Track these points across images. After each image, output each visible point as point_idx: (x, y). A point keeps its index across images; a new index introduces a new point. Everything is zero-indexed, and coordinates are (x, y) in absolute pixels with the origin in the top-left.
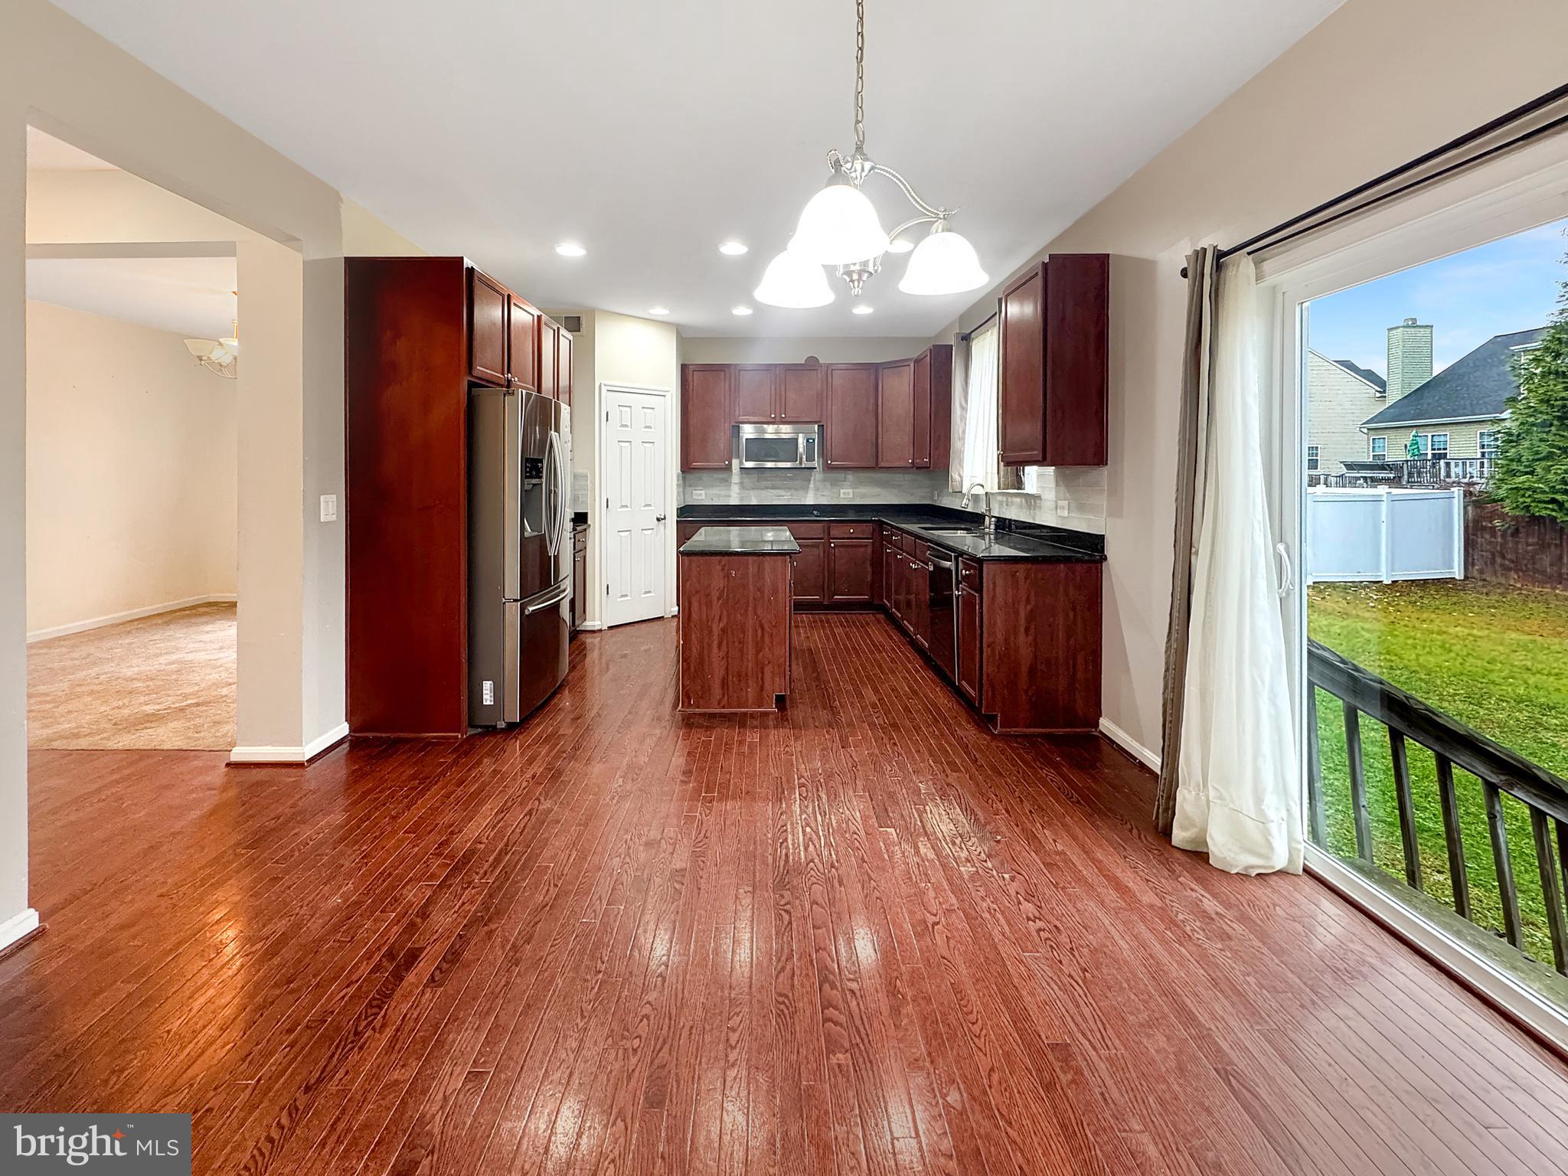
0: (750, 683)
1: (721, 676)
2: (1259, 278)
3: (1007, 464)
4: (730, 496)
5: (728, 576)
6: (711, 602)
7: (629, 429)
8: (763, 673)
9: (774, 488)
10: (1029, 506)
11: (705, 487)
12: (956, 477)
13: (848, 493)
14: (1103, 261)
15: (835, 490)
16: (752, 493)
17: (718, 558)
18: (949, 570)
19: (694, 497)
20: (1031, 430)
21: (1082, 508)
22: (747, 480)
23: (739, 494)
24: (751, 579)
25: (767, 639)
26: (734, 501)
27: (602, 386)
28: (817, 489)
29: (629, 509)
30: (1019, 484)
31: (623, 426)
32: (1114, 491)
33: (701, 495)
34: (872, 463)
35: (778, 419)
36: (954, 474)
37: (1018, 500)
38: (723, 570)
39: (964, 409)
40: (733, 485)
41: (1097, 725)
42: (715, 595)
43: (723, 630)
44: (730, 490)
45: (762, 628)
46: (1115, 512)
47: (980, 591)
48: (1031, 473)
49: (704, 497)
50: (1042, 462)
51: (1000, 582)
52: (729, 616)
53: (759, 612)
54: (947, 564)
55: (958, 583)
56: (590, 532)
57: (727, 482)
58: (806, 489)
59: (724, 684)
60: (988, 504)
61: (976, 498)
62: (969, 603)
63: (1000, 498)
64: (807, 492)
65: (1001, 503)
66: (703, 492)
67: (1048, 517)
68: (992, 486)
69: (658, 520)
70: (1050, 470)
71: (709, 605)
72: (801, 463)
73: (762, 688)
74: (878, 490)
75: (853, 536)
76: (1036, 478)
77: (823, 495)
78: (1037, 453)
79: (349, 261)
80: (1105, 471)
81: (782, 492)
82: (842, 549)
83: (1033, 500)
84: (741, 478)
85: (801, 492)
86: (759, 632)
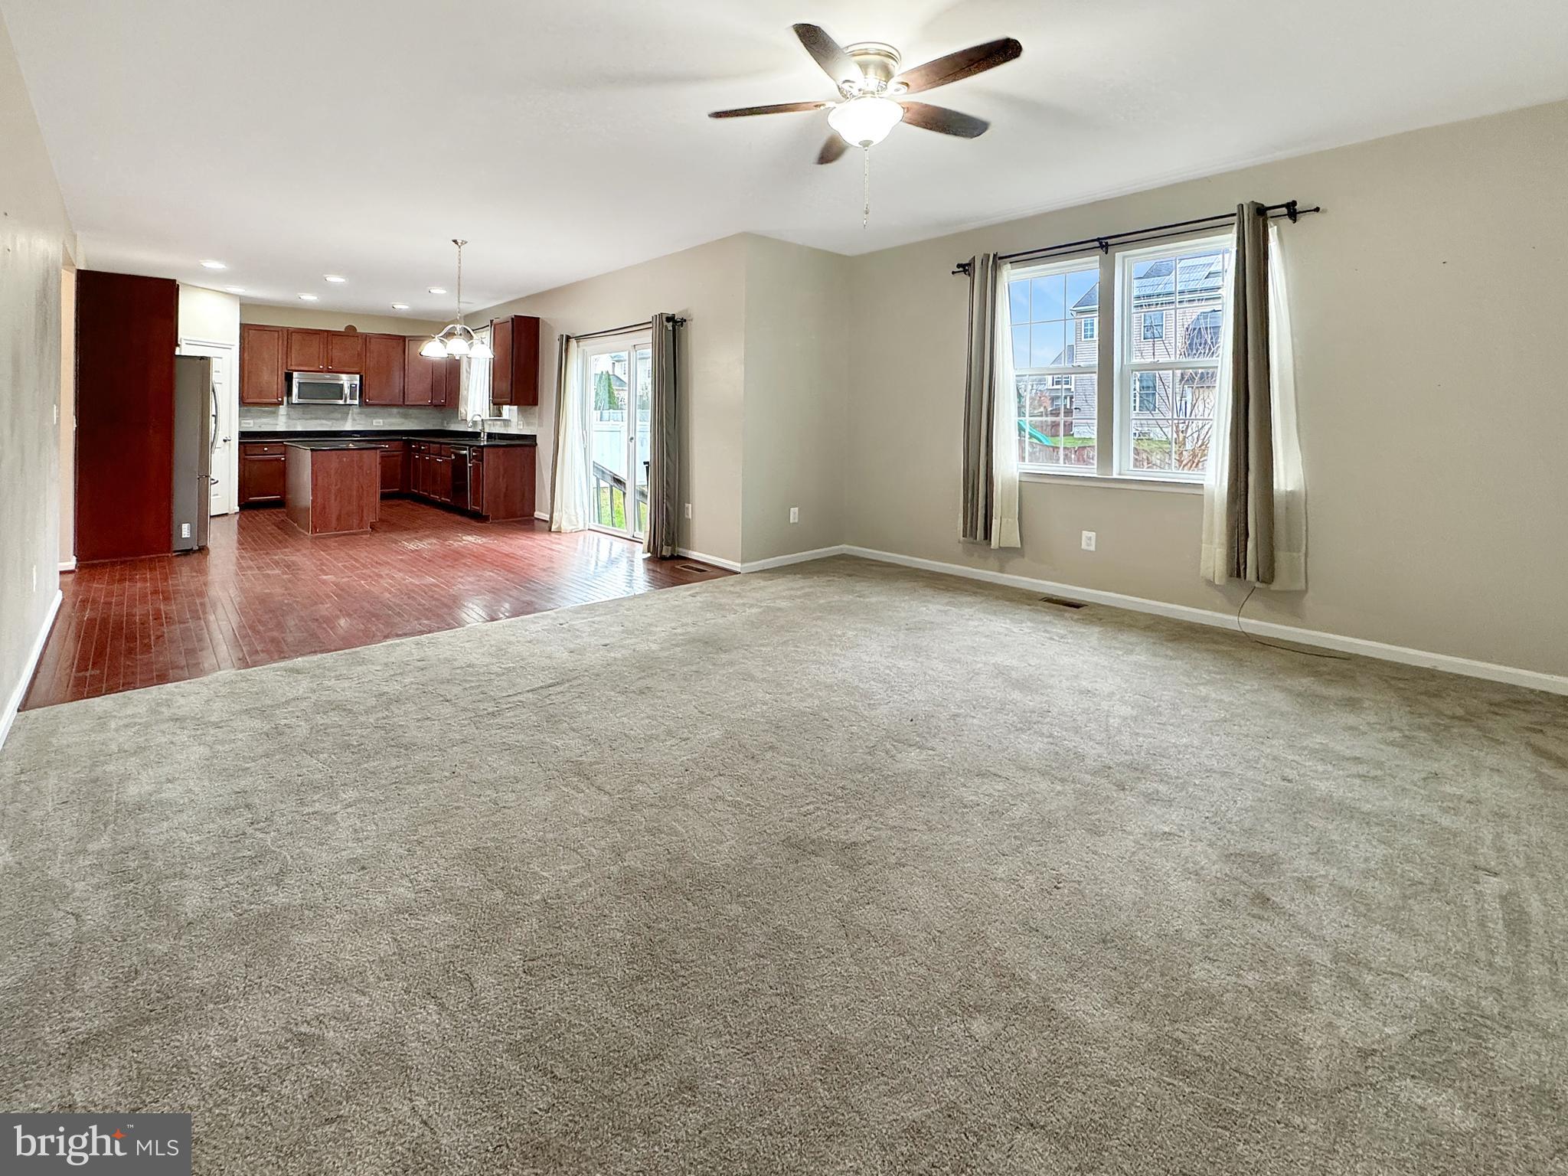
0: (355, 517)
1: (337, 514)
2: (578, 346)
3: (494, 404)
4: (277, 424)
5: (341, 461)
6: (330, 475)
8: (362, 511)
9: (316, 419)
10: (505, 426)
11: (253, 418)
12: (463, 411)
13: (380, 423)
14: (537, 320)
15: (370, 421)
16: (298, 422)
18: (466, 455)
20: (505, 386)
21: (528, 424)
22: (291, 413)
23: (286, 423)
24: (355, 462)
25: (365, 492)
26: (282, 428)
28: (354, 420)
30: (500, 415)
32: (540, 417)
34: (401, 403)
35: (325, 369)
36: (462, 409)
37: (499, 423)
38: (338, 458)
39: (469, 373)
40: (279, 416)
41: (533, 515)
42: (333, 472)
43: (338, 490)
44: (277, 420)
45: (362, 488)
46: (541, 425)
47: (482, 461)
48: (506, 409)
49: (252, 425)
50: (511, 404)
51: (491, 457)
52: (342, 482)
53: (361, 479)
54: (465, 452)
55: (470, 460)
57: (277, 414)
58: (345, 419)
59: (339, 519)
60: (483, 425)
61: (475, 423)
62: (476, 468)
63: (489, 422)
64: (346, 422)
65: (490, 425)
66: (251, 421)
67: (513, 430)
68: (486, 416)
69: (225, 441)
70: (515, 408)
71: (329, 477)
72: (345, 401)
73: (362, 519)
74: (403, 421)
76: (509, 412)
77: (359, 424)
78: (509, 400)
80: (537, 408)
81: (324, 422)
83: (507, 422)
84: (288, 411)
85: (342, 422)
86: (361, 490)
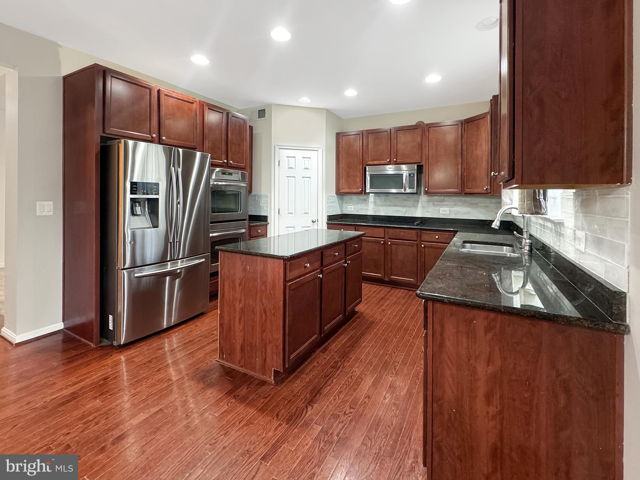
0: (258, 355)
1: (240, 344)
4: (367, 210)
5: (245, 269)
6: (235, 287)
7: (294, 170)
8: (266, 349)
9: (395, 205)
10: (556, 233)
11: (354, 204)
13: (446, 211)
15: (436, 208)
16: (381, 208)
17: (240, 255)
19: (348, 209)
22: (378, 200)
23: (373, 208)
24: (259, 275)
25: (269, 324)
26: (370, 212)
27: (276, 145)
28: (424, 207)
29: (294, 215)
31: (289, 168)
33: (352, 208)
34: (459, 190)
35: (392, 162)
37: (549, 225)
38: (242, 264)
40: (370, 203)
42: (237, 282)
43: (242, 309)
44: (368, 206)
45: (266, 314)
52: (245, 300)
53: (264, 301)
56: (269, 226)
57: (366, 201)
58: (415, 206)
59: (242, 349)
64: (416, 209)
66: (353, 207)
69: (312, 221)
71: (234, 288)
72: (405, 190)
73: (265, 360)
74: (469, 209)
75: (438, 241)
77: (427, 212)
79: (65, 78)
82: (431, 249)
83: (559, 226)
84: (375, 199)
85: (413, 209)
86: (264, 315)
